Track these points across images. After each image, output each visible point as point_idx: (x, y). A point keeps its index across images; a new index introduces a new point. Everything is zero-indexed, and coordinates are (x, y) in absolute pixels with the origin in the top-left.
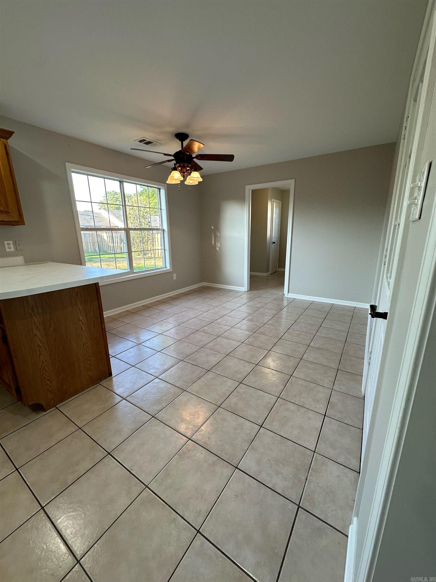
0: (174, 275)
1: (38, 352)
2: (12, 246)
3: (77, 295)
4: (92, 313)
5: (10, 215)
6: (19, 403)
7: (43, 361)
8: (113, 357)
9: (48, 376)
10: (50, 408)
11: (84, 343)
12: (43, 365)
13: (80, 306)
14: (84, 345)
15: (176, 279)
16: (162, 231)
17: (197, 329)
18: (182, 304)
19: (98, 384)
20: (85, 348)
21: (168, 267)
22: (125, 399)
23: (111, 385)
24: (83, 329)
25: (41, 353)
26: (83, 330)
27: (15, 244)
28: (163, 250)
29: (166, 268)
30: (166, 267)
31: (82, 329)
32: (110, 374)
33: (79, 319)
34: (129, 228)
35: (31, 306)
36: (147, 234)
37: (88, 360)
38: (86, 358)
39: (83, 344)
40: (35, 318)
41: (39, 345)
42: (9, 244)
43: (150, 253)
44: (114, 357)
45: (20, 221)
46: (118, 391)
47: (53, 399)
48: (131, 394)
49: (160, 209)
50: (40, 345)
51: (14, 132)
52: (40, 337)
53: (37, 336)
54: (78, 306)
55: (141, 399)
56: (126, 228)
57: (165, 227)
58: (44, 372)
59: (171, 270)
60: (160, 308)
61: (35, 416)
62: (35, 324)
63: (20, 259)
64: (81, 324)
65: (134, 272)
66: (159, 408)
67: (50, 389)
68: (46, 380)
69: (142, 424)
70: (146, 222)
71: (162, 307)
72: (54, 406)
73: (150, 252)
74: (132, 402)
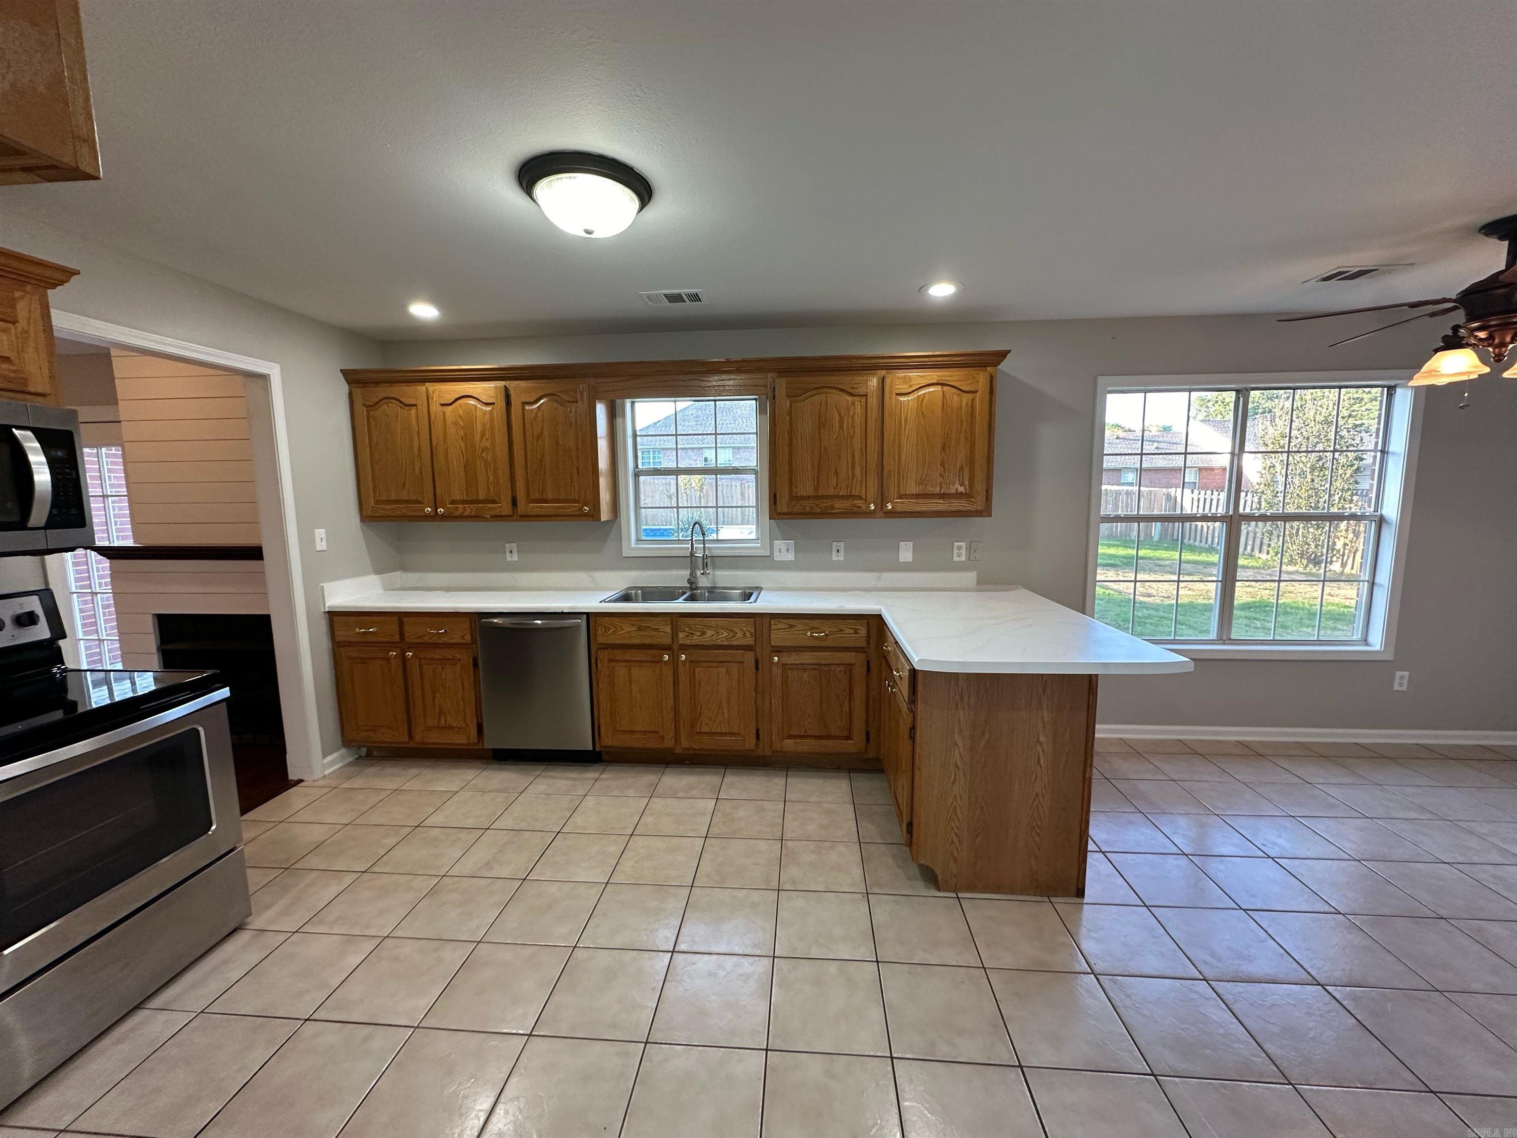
0: (1399, 674)
1: (953, 777)
2: (963, 551)
3: (1044, 689)
4: (1067, 736)
5: (972, 500)
6: (907, 849)
7: (955, 797)
8: (1101, 851)
9: (958, 828)
10: (947, 891)
11: (1037, 795)
12: (955, 803)
13: (1045, 713)
14: (1035, 799)
15: (1404, 688)
16: (1373, 523)
17: (1444, 913)
18: (1408, 790)
19: (1046, 899)
20: (1037, 805)
21: (1377, 641)
22: (1095, 975)
23: (1078, 922)
24: (1042, 762)
25: (958, 778)
26: (1041, 766)
27: (969, 549)
28: (1366, 583)
29: (1367, 645)
30: (1365, 641)
31: (1039, 761)
32: (1080, 893)
33: (1038, 738)
34: (1241, 516)
35: (960, 690)
36: (1340, 498)
37: (1038, 834)
38: (1034, 828)
39: (1034, 794)
40: (961, 712)
41: (956, 764)
42: (959, 548)
43: (1340, 560)
44: (1103, 853)
45: (986, 512)
46: (1085, 945)
47: (955, 876)
48: (1116, 973)
49: (1381, 451)
50: (959, 765)
51: (1010, 351)
52: (962, 750)
53: (958, 747)
54: (1042, 711)
55: (1138, 1005)
56: (1231, 513)
57: (1391, 508)
58: (954, 816)
59: (1389, 657)
60: (1300, 772)
61: (921, 888)
62: (959, 721)
63: (970, 577)
64: (1040, 752)
65: (1230, 639)
66: (1183, 1066)
67: (955, 854)
68: (952, 834)
69: (1113, 1066)
70: (1345, 460)
71: (1313, 773)
72: (955, 890)
73: (1338, 558)
74: (1111, 995)
